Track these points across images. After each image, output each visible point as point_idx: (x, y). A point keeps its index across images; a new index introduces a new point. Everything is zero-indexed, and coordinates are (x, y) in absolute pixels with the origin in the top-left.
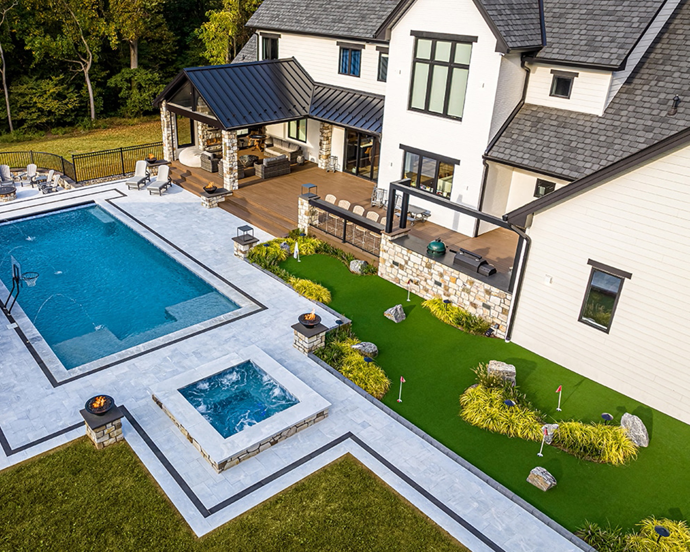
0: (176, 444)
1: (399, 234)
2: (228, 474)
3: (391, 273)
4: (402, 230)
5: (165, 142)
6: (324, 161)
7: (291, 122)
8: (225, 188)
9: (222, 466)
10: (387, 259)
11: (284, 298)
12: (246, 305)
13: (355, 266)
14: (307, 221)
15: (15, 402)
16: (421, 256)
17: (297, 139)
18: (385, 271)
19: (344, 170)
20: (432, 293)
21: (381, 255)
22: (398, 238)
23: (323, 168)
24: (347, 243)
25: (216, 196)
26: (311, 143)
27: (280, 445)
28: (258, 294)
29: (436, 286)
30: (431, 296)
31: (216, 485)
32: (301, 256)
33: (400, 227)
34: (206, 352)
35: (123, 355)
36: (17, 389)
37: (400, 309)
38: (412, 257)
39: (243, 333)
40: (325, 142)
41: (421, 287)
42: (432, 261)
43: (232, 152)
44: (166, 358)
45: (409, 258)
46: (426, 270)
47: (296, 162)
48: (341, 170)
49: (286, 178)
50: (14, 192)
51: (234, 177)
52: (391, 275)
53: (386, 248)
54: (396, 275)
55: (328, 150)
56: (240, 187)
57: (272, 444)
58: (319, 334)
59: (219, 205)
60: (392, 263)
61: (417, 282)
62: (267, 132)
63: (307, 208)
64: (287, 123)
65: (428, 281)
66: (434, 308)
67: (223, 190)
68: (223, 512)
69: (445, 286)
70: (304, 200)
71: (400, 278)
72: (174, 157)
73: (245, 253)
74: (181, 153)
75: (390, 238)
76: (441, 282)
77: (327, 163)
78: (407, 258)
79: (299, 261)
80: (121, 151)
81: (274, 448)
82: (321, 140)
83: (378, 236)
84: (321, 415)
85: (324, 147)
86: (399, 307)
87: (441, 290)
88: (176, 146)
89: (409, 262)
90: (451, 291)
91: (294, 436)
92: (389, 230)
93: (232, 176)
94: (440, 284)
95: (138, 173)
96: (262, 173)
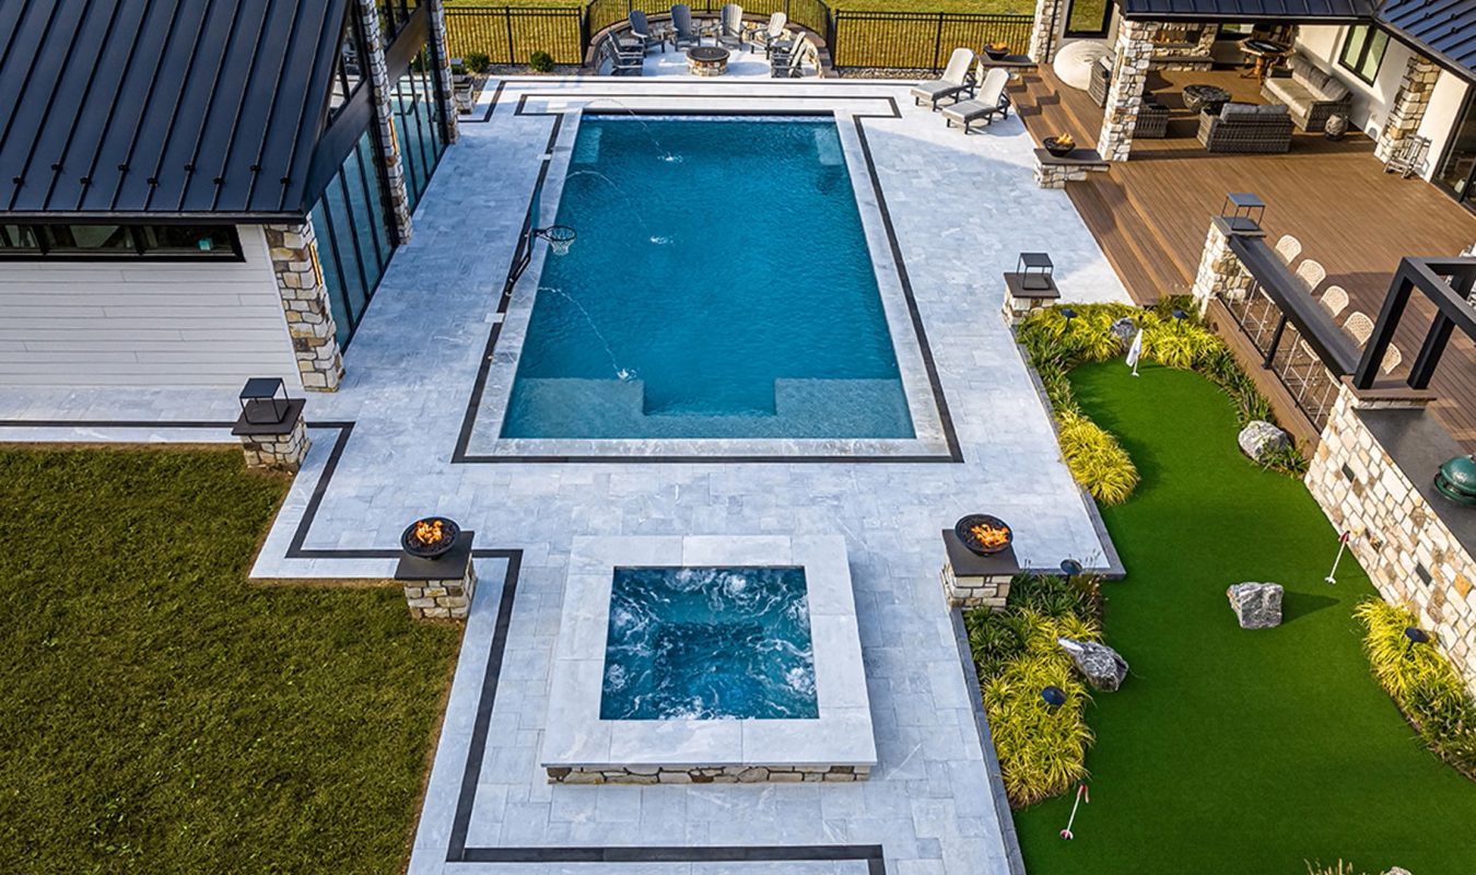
0: (534, 678)
1: (1391, 400)
2: (563, 795)
3: (1332, 491)
4: (1410, 392)
5: (1039, 17)
6: (1393, 143)
7: (1358, 27)
8: (1098, 150)
9: (559, 774)
10: (1336, 452)
11: (1020, 450)
12: (928, 435)
13: (1254, 437)
14: (1211, 284)
15: (379, 463)
16: (1409, 485)
17: (1357, 71)
18: (1321, 479)
19: (1435, 179)
20: (1402, 589)
21: (1324, 435)
22: (1386, 410)
23: (1384, 159)
24: (1270, 372)
25: (1065, 165)
26: (1384, 89)
27: (713, 791)
28: (974, 419)
29: (1416, 577)
30: (1397, 598)
31: (523, 805)
32: (1148, 364)
33: (1410, 382)
34: (755, 508)
35: (610, 448)
36: (403, 439)
37: (1272, 597)
38: (1388, 473)
39: (861, 497)
40: (1410, 96)
41: (1383, 562)
42: (1429, 511)
43: (1134, 71)
44: (672, 487)
45: (1381, 474)
46: (1408, 524)
47: (1323, 129)
48: (1428, 178)
49: (1268, 162)
50: (723, 62)
51: (1125, 131)
52: (1329, 495)
53: (1342, 425)
54: (1339, 501)
55: (1415, 117)
56: (1133, 156)
57: (695, 779)
58: (992, 576)
59: (1070, 185)
60: (1341, 465)
61: (1380, 544)
62: (1299, 40)
63: (1221, 254)
64: (1347, 28)
65: (1403, 554)
66: (1380, 632)
67: (1093, 154)
68: (484, 869)
69: (1437, 591)
70: (1219, 233)
71: (1347, 514)
72: (1047, 54)
73: (1017, 314)
74: (1065, 48)
75: (1356, 403)
76: (1431, 573)
77: (1396, 150)
78: (1376, 474)
79: (1135, 373)
80: (941, 20)
81: (694, 791)
82: (1403, 89)
83: (1337, 385)
84: (846, 771)
85: (1405, 106)
86: (1270, 589)
87: (1424, 596)
88: (1059, 30)
89: (1378, 485)
90: (1446, 609)
91: (758, 785)
92: (1366, 380)
93: (1119, 127)
94: (1427, 579)
95: (950, 73)
96: (1209, 137)
